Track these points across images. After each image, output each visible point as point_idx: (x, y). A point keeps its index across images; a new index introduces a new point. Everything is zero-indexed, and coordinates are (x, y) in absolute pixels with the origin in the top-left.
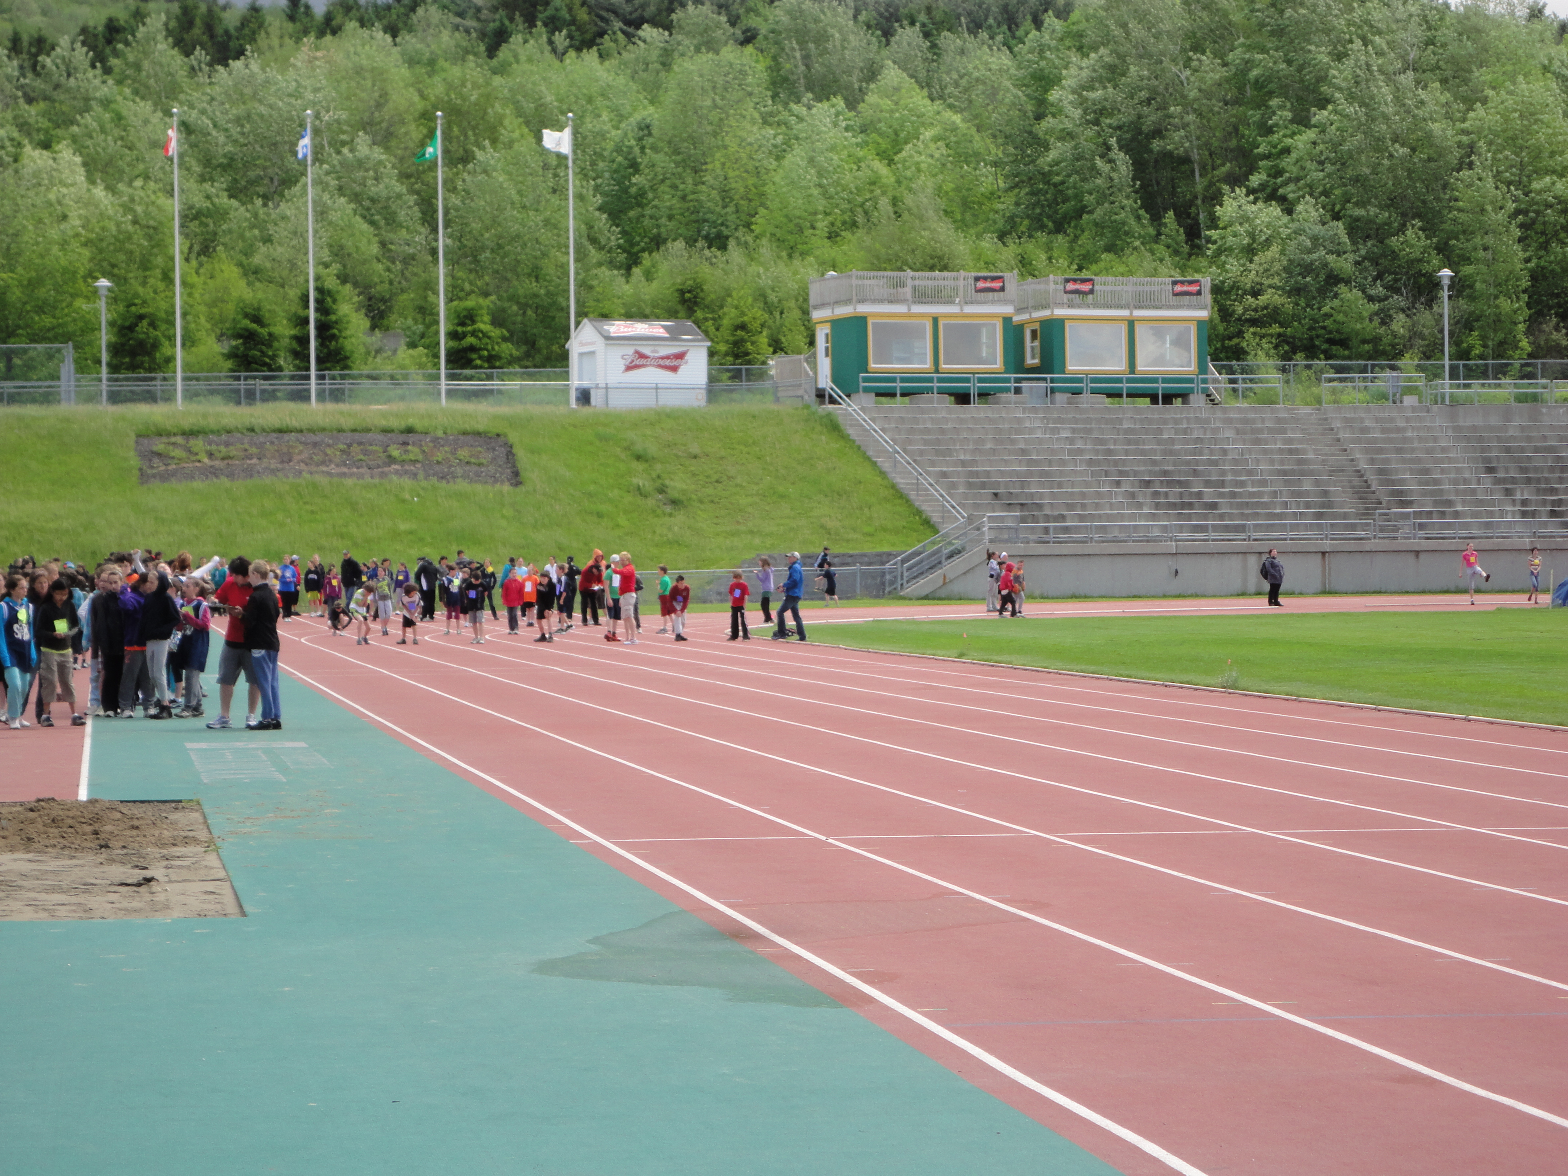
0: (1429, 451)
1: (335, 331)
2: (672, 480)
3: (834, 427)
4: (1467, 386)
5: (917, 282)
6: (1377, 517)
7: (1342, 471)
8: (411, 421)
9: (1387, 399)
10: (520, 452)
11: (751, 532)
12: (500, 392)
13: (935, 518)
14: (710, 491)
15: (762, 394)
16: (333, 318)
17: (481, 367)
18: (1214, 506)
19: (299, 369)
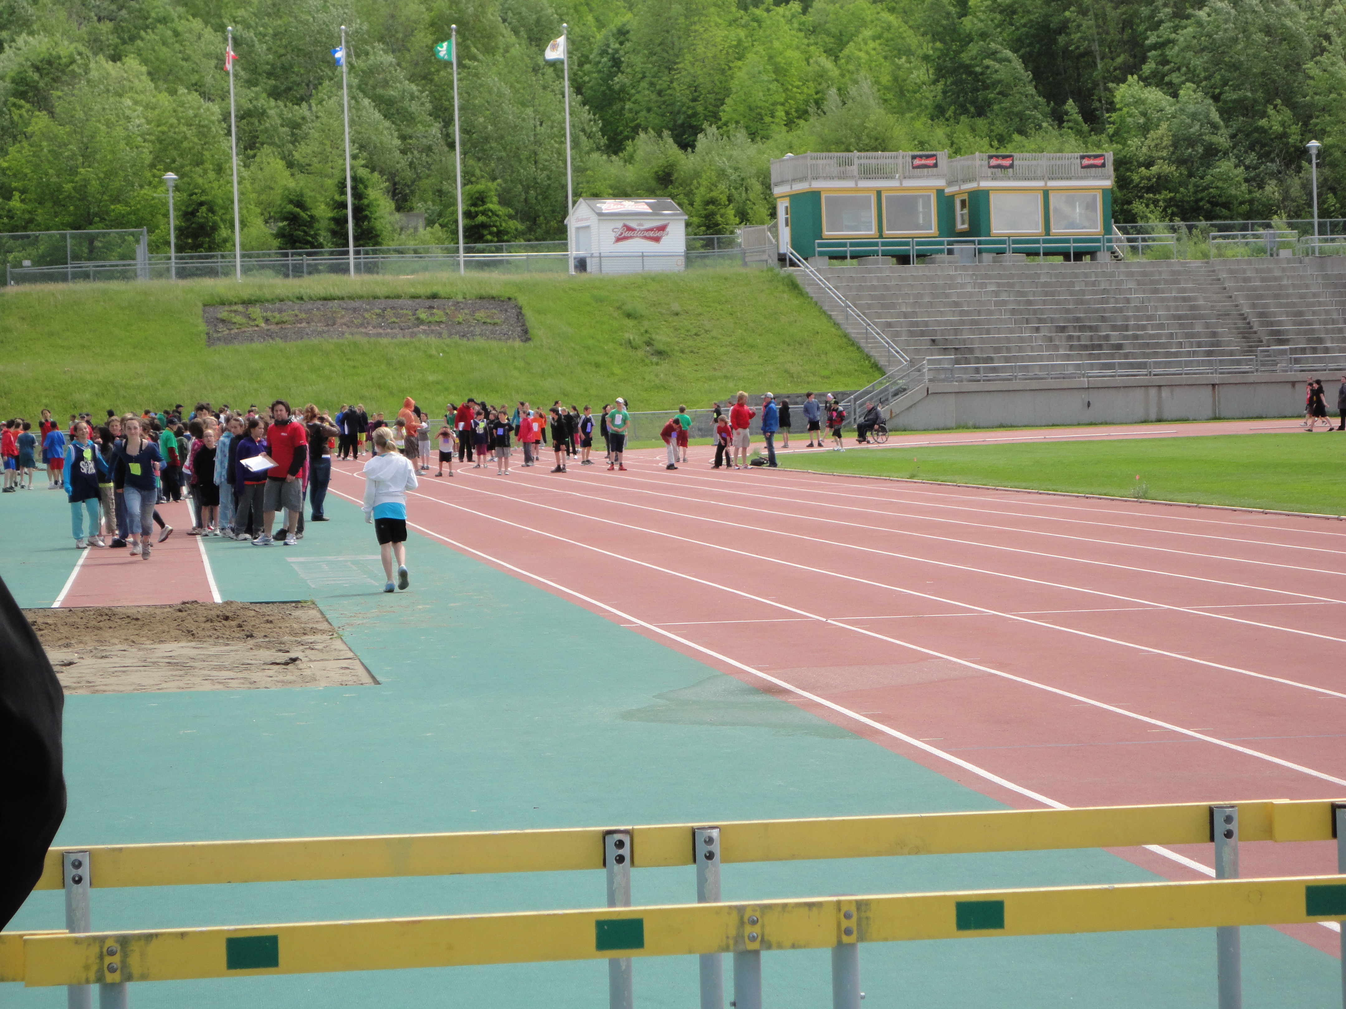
0: (1302, 296)
1: (367, 213)
2: (657, 334)
3: (794, 286)
4: (1333, 240)
5: (863, 161)
6: (1258, 353)
7: (1228, 315)
8: (436, 289)
9: (1265, 253)
10: (527, 312)
11: (726, 377)
12: (508, 262)
13: (882, 362)
14: (690, 343)
15: (731, 259)
16: (365, 202)
17: (491, 241)
18: (1119, 347)
19: (337, 245)
